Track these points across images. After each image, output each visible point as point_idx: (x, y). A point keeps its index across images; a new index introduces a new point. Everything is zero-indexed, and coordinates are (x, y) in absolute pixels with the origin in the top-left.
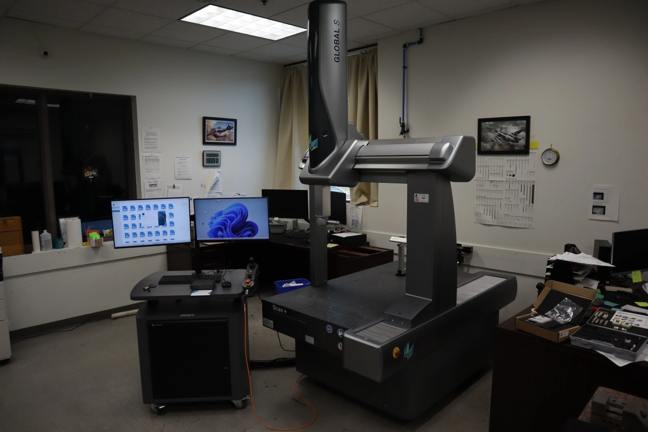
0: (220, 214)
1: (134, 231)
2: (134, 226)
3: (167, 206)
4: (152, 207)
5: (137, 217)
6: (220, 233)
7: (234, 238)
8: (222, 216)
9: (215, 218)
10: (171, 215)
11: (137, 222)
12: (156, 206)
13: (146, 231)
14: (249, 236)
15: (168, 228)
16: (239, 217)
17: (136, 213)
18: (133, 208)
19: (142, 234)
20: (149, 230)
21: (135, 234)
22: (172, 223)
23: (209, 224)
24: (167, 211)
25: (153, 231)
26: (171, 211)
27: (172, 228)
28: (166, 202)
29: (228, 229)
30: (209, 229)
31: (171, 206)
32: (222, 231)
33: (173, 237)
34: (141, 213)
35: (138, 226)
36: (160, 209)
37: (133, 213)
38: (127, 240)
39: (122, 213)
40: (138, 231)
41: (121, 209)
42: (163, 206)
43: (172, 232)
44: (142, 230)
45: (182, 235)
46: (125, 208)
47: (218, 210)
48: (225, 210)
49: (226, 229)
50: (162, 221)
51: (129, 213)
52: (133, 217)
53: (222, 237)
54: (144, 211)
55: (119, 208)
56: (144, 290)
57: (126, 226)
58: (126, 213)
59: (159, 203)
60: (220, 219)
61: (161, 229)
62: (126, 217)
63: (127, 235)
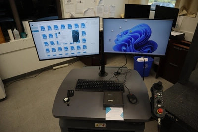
0: (126, 32)
1: (53, 47)
2: (52, 43)
3: (80, 26)
4: (66, 27)
5: (54, 36)
6: (124, 48)
7: (135, 53)
8: (128, 34)
9: (121, 36)
10: (84, 33)
11: (54, 39)
12: (70, 26)
13: (62, 47)
14: (149, 52)
15: (81, 44)
16: (142, 36)
17: (53, 32)
18: (49, 27)
19: (60, 49)
20: (66, 46)
21: (54, 50)
22: (84, 40)
23: (115, 40)
24: (80, 30)
25: (69, 46)
26: (83, 30)
27: (84, 44)
28: (79, 22)
29: (131, 46)
30: (115, 45)
31: (83, 25)
32: (126, 47)
33: (85, 51)
34: (57, 32)
35: (56, 43)
36: (74, 28)
37: (50, 32)
38: (48, 54)
39: (41, 33)
40: (56, 47)
41: (39, 29)
42: (76, 25)
43: (85, 47)
44: (59, 46)
45: (93, 49)
46: (42, 28)
47: (125, 29)
48: (131, 29)
49: (129, 46)
50: (76, 38)
51: (47, 32)
52: (51, 35)
53: (125, 51)
54: (60, 30)
55: (37, 28)
56: (65, 102)
57: (46, 43)
58: (44, 33)
59: (72, 22)
60: (125, 37)
61: (75, 45)
62: (44, 36)
63: (48, 50)
